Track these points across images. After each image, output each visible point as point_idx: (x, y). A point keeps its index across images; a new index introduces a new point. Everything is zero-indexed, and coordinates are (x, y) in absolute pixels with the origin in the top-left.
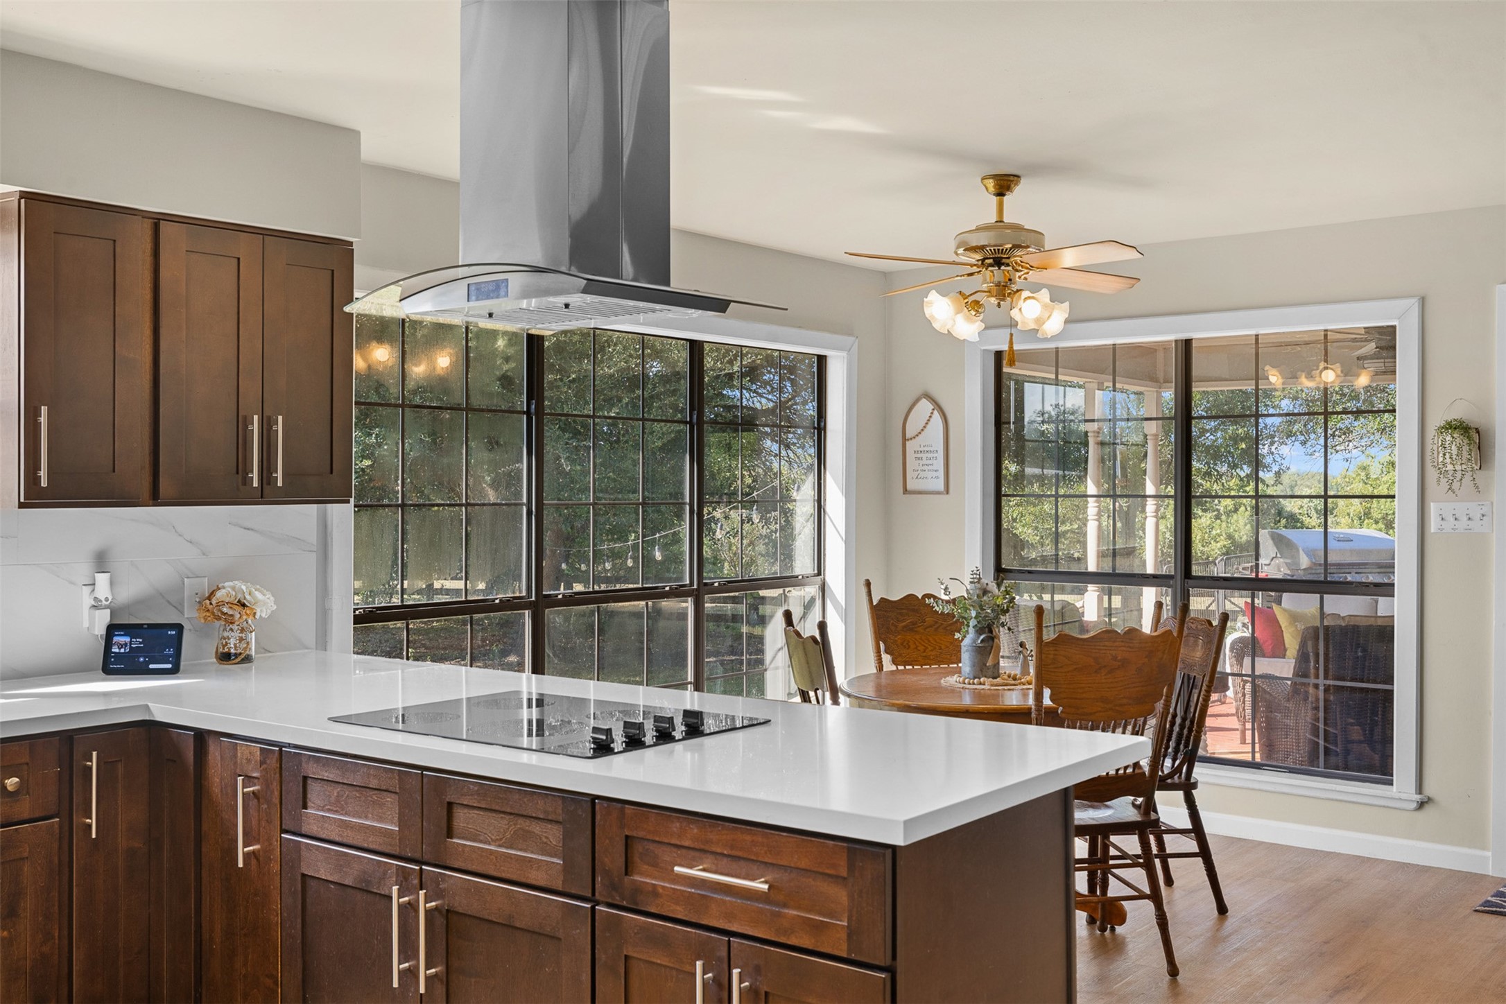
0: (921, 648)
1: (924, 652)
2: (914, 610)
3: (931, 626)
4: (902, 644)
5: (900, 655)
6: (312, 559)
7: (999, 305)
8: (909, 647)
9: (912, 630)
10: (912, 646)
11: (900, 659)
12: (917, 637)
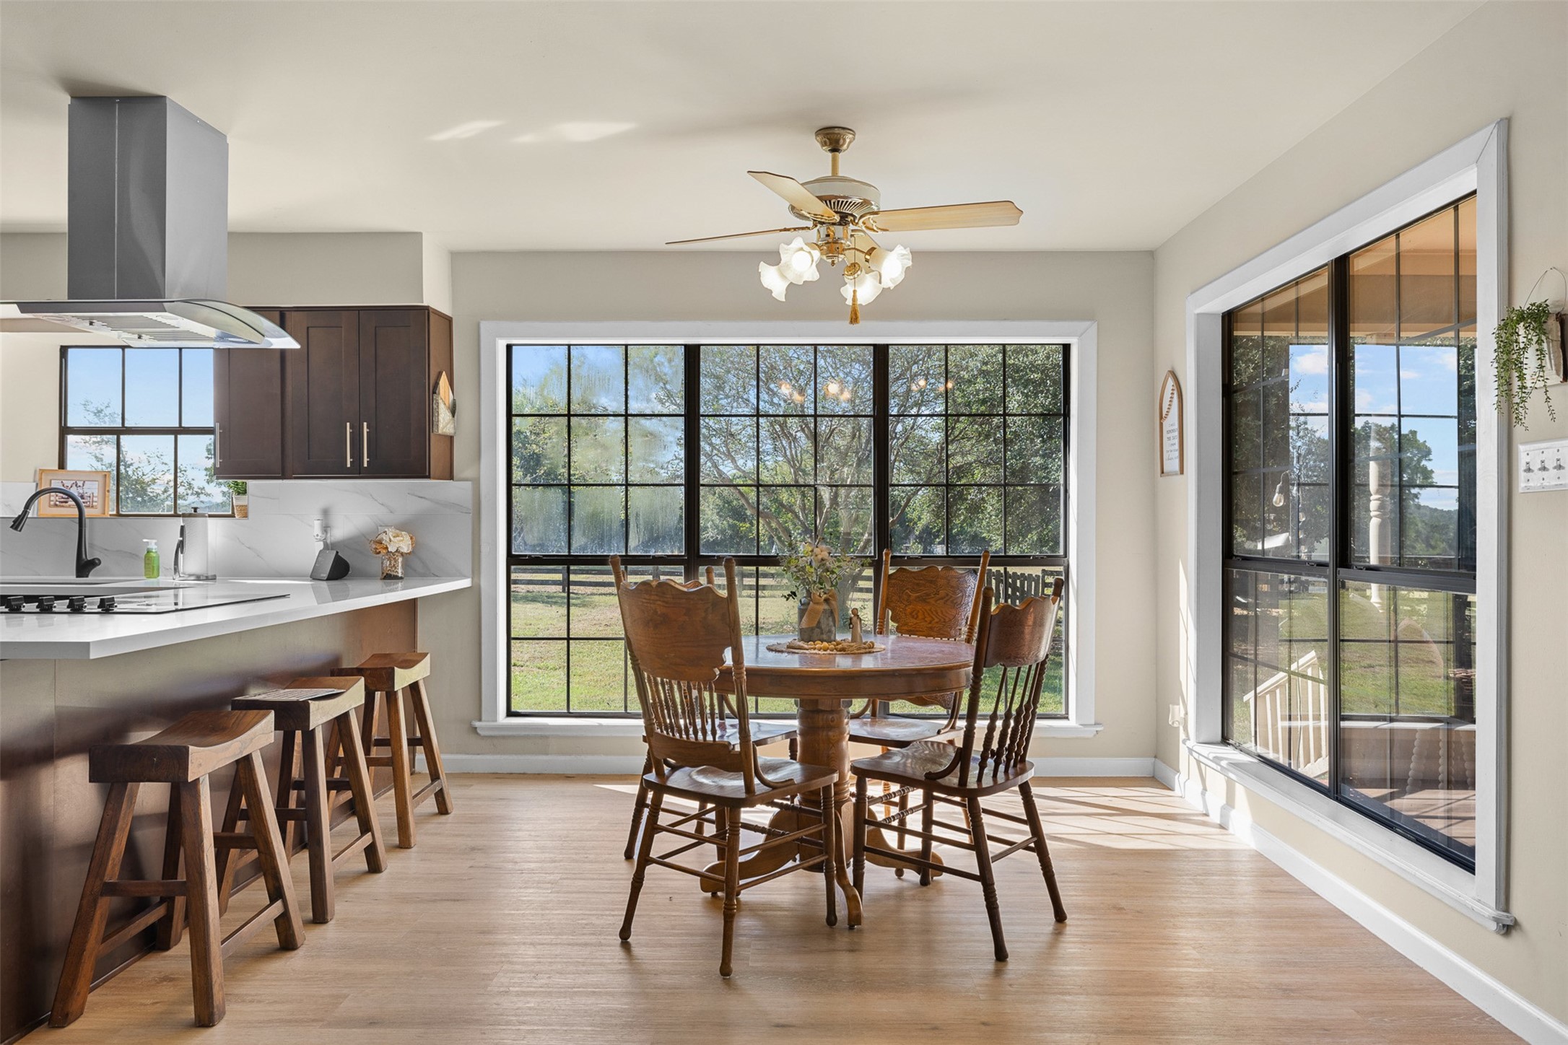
0: (928, 619)
1: (930, 623)
2: (931, 582)
3: (942, 599)
4: (911, 614)
5: (906, 624)
6: (468, 519)
7: (833, 263)
8: (918, 617)
9: (924, 601)
10: (920, 617)
11: (906, 628)
12: (928, 608)
